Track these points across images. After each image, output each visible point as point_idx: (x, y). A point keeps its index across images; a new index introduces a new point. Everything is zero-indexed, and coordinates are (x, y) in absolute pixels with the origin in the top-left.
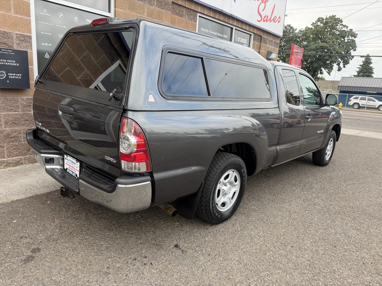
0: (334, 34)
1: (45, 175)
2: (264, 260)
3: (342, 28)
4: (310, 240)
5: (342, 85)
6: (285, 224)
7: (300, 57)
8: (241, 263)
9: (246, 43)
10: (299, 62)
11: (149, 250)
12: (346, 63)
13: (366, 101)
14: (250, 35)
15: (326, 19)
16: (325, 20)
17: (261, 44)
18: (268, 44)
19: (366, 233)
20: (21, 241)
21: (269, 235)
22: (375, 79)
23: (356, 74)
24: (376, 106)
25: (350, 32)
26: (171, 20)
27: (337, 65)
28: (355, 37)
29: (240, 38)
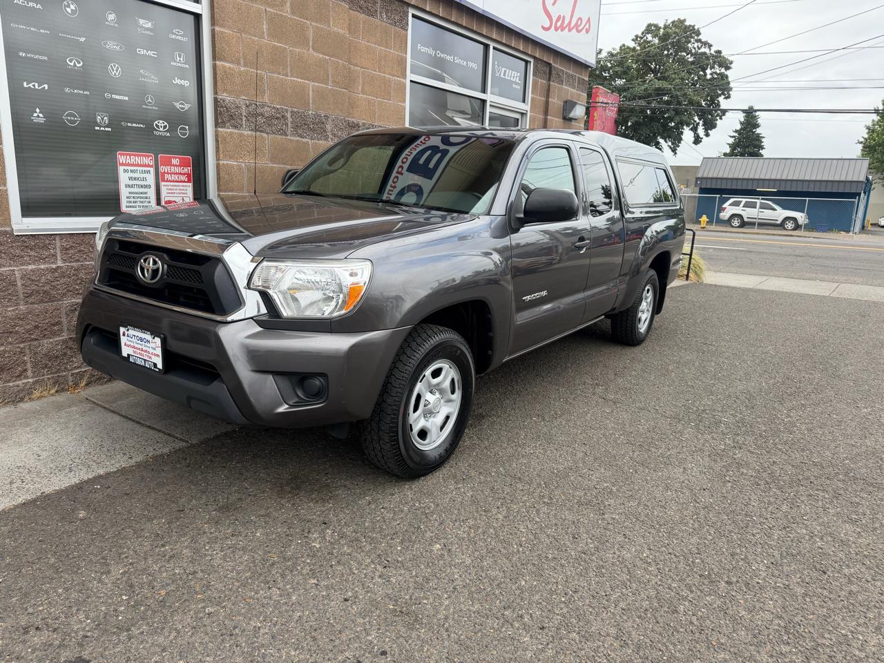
0: (682, 62)
1: (56, 436)
2: (678, 627)
3: (699, 49)
4: (762, 561)
5: (705, 176)
6: (691, 522)
7: (612, 113)
8: (627, 644)
9: (517, 81)
10: (611, 124)
11: (387, 631)
12: (710, 125)
13: (757, 210)
14: (527, 62)
15: (666, 27)
16: (662, 31)
17: (551, 83)
18: (566, 85)
19: (875, 529)
20: (24, 642)
21: (667, 557)
22: (767, 161)
23: (728, 150)
24: (777, 220)
25: (716, 57)
26: (350, 25)
27: (691, 129)
28: (728, 68)
29: (504, 69)
